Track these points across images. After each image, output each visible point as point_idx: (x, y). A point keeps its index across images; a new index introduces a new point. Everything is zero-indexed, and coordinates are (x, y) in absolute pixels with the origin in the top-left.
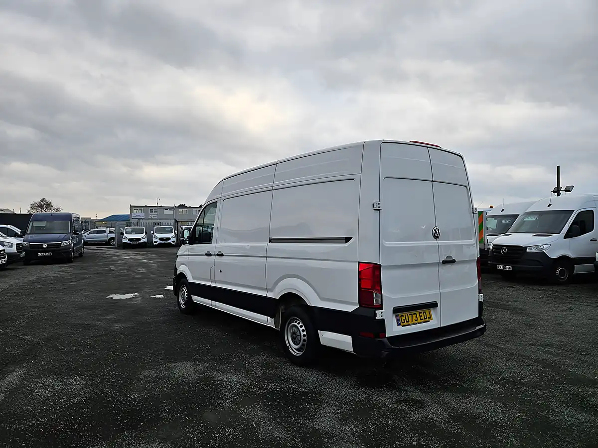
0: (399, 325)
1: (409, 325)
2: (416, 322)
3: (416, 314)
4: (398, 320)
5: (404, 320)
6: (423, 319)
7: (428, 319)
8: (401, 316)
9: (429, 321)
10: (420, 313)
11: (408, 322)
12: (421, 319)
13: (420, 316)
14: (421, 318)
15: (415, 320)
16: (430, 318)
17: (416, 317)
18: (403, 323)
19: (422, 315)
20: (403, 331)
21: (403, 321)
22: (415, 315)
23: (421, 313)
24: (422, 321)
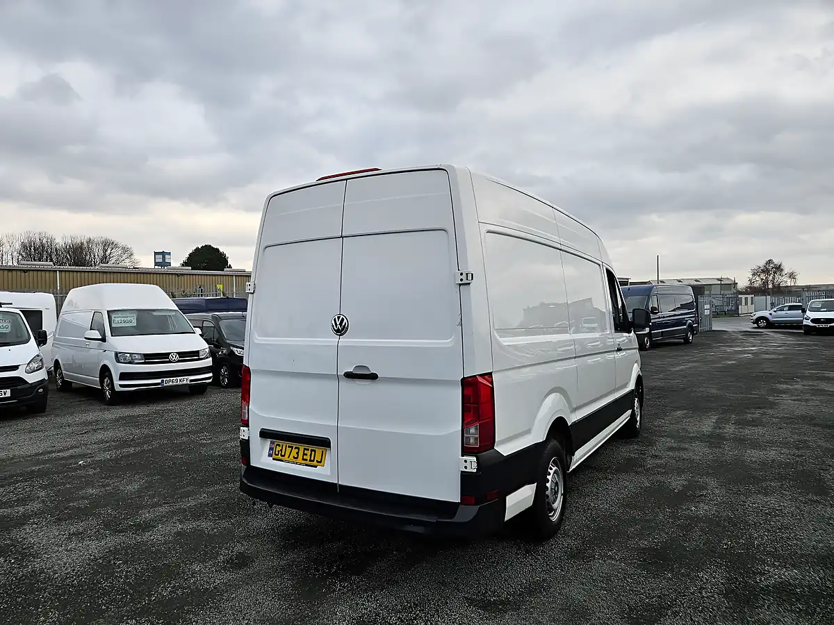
0: (270, 455)
1: (282, 461)
2: (295, 461)
3: (299, 449)
4: (271, 449)
5: (279, 451)
6: (307, 460)
7: (315, 463)
8: (277, 445)
9: (316, 467)
10: (305, 449)
11: (284, 456)
12: (303, 459)
13: (304, 454)
14: (305, 457)
15: (294, 457)
16: (320, 462)
17: (297, 453)
18: (276, 455)
19: (309, 453)
20: (272, 465)
21: (277, 453)
22: (297, 450)
23: (308, 450)
24: (304, 462)
